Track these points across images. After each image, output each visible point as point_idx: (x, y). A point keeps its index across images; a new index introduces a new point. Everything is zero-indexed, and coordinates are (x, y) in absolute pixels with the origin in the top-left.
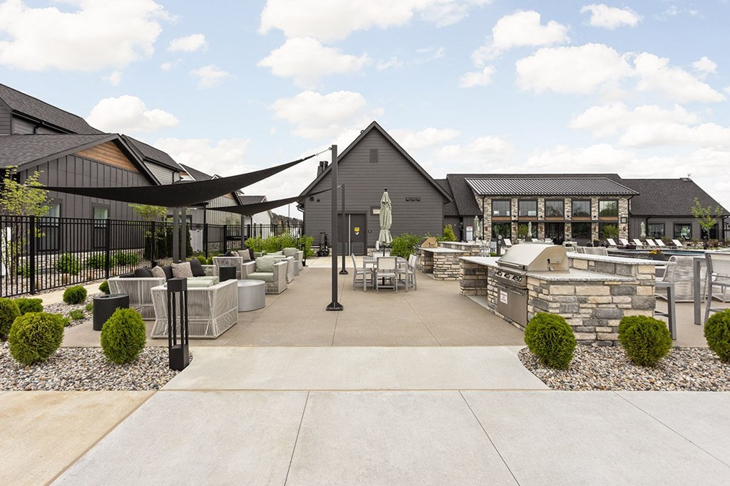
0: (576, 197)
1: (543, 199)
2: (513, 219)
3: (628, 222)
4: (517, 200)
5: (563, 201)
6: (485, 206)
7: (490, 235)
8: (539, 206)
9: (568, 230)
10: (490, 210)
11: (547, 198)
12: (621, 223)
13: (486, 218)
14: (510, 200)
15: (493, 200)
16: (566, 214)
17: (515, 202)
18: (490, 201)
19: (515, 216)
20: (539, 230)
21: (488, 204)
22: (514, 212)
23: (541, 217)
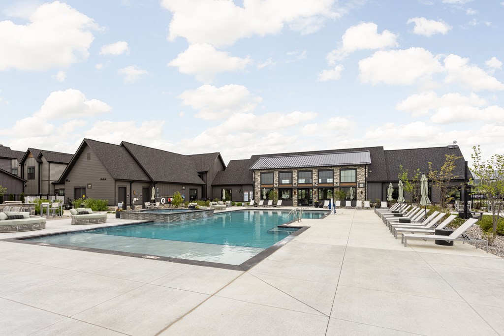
0: (322, 168)
1: (296, 171)
2: (275, 186)
3: (365, 187)
4: (277, 172)
5: (312, 171)
6: (256, 177)
7: (260, 197)
8: (293, 176)
9: (315, 193)
10: (260, 180)
11: (299, 170)
12: (359, 187)
13: (257, 186)
14: (273, 173)
15: (261, 173)
16: (314, 181)
17: (276, 173)
18: (259, 174)
19: (276, 184)
20: (293, 193)
21: (258, 176)
22: (276, 181)
23: (295, 184)
